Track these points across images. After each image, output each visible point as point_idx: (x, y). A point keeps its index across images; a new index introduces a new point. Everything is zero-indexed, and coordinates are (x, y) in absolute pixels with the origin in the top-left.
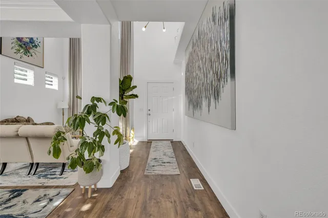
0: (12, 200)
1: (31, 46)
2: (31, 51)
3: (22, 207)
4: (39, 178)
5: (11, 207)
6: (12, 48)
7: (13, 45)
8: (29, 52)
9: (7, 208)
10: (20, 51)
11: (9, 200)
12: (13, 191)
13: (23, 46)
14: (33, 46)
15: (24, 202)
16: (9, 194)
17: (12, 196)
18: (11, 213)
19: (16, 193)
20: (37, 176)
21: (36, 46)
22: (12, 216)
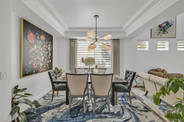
0: (143, 112)
1: (167, 27)
2: (167, 30)
3: (144, 119)
4: (160, 109)
5: (141, 114)
6: (156, 33)
7: (157, 31)
8: (166, 31)
9: (139, 114)
10: (160, 33)
11: (142, 111)
12: (145, 108)
13: (162, 29)
14: (168, 27)
15: (146, 117)
16: (143, 108)
17: (144, 110)
18: (139, 118)
19: (146, 109)
20: (159, 106)
21: (170, 26)
22: (139, 120)
